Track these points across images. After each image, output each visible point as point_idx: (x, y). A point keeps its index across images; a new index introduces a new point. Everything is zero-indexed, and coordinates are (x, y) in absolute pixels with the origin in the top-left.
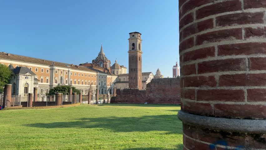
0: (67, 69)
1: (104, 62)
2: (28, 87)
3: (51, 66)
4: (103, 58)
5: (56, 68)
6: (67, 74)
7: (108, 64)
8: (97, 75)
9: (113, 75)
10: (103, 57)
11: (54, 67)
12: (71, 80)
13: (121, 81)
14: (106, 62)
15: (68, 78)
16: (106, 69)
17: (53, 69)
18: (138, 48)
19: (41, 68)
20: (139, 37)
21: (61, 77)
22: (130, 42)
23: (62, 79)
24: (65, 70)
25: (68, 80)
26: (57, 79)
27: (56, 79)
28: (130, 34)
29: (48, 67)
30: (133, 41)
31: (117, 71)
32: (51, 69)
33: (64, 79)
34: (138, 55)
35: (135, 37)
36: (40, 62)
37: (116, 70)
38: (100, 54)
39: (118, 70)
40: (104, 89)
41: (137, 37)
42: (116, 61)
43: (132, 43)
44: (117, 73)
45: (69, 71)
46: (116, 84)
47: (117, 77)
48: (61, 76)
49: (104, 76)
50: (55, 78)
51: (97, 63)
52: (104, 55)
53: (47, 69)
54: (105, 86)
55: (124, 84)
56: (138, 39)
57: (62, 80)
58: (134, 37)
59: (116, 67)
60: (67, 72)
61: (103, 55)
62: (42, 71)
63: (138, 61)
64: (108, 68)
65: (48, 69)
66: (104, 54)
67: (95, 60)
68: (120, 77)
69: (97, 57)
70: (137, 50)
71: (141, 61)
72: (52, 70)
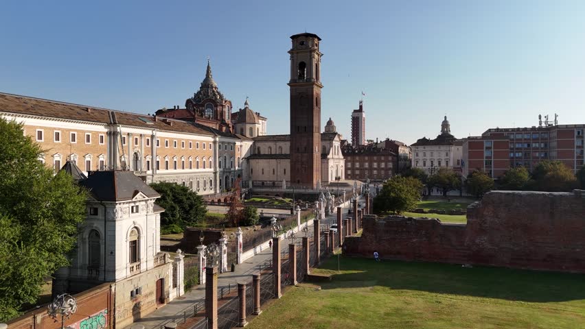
0: (148, 132)
1: (216, 106)
2: (139, 238)
3: (109, 125)
4: (215, 95)
5: (123, 130)
6: (148, 144)
7: (226, 110)
8: (215, 142)
9: (244, 140)
10: (213, 91)
11: (118, 128)
12: (158, 160)
13: (262, 153)
14: (222, 106)
15: (152, 155)
16: (223, 123)
17: (114, 133)
18: (314, 76)
19: (83, 132)
20: (316, 48)
21: (135, 153)
22: (292, 58)
23: (137, 158)
24: (144, 135)
25: (152, 158)
26: (126, 160)
27: (123, 159)
28: (293, 37)
29: (103, 127)
30: (302, 58)
31: (251, 129)
32: (110, 133)
33: (143, 158)
34: (314, 93)
35: (307, 47)
36: (80, 114)
37: (248, 126)
38: (206, 85)
39: (251, 126)
40: (230, 178)
41: (313, 46)
42: (246, 104)
43: (299, 62)
44: (251, 134)
45: (152, 137)
46: (251, 161)
47: (251, 143)
48: (136, 150)
49: (229, 143)
50: (120, 157)
51: (201, 108)
52: (216, 88)
53: (100, 132)
54: (232, 169)
55: (271, 160)
56: (314, 51)
57: (138, 162)
58: (303, 46)
59: (248, 119)
60: (148, 140)
61: (212, 87)
62: (88, 141)
63: (315, 108)
64: (227, 119)
65: (104, 133)
66: (215, 84)
67: (195, 99)
68: (258, 145)
69: (199, 93)
70: (313, 80)
71: (320, 108)
72: (113, 135)
